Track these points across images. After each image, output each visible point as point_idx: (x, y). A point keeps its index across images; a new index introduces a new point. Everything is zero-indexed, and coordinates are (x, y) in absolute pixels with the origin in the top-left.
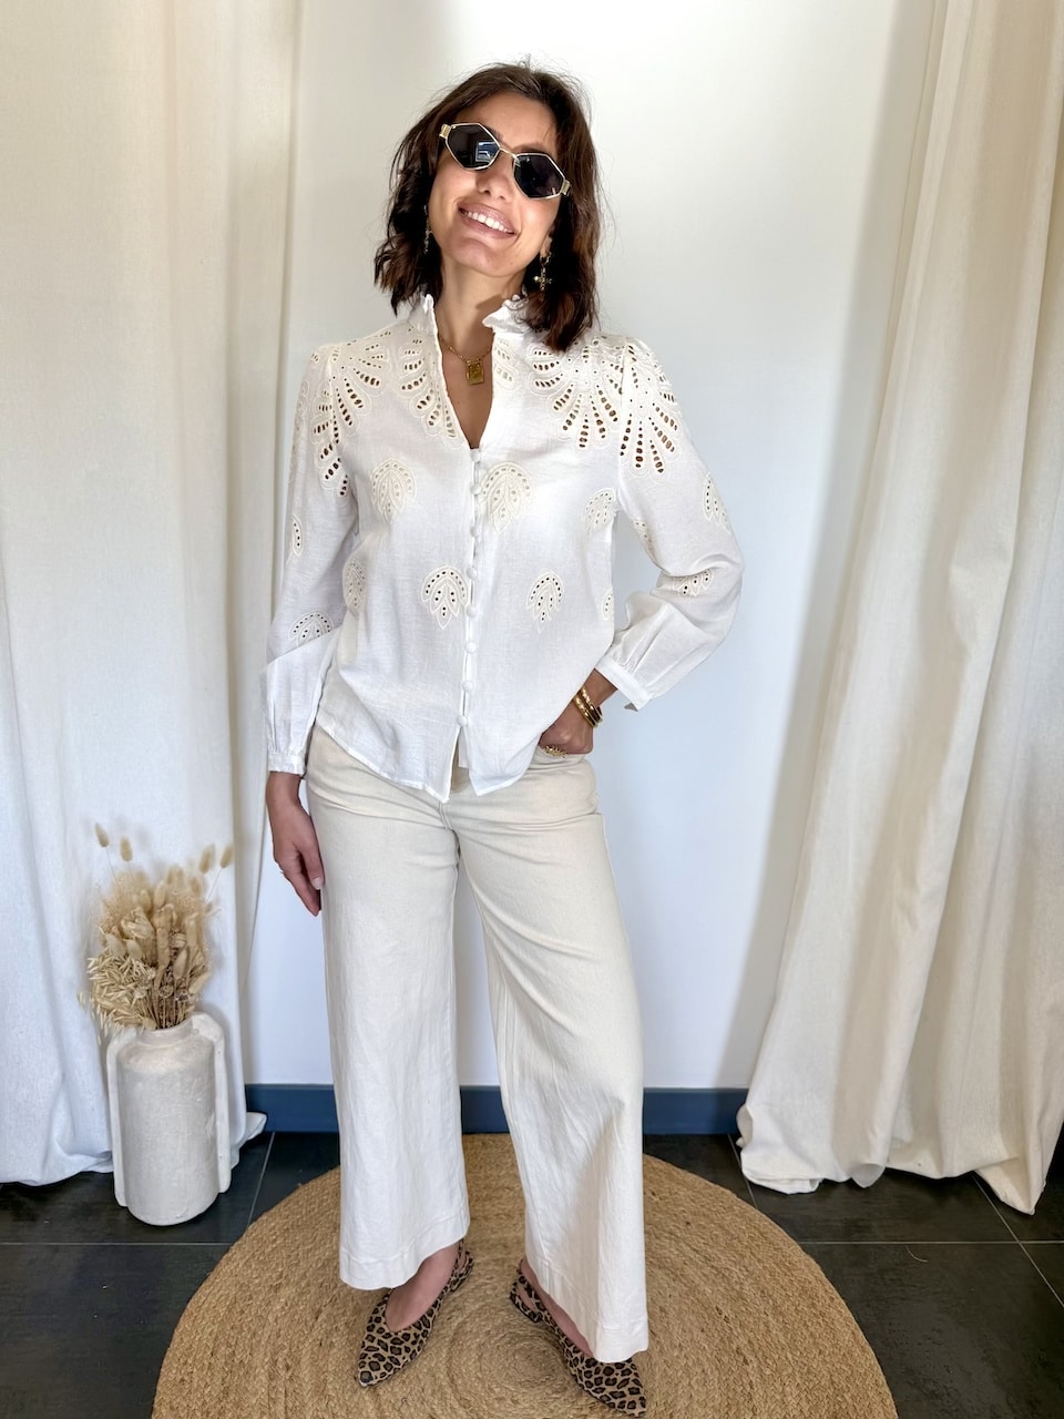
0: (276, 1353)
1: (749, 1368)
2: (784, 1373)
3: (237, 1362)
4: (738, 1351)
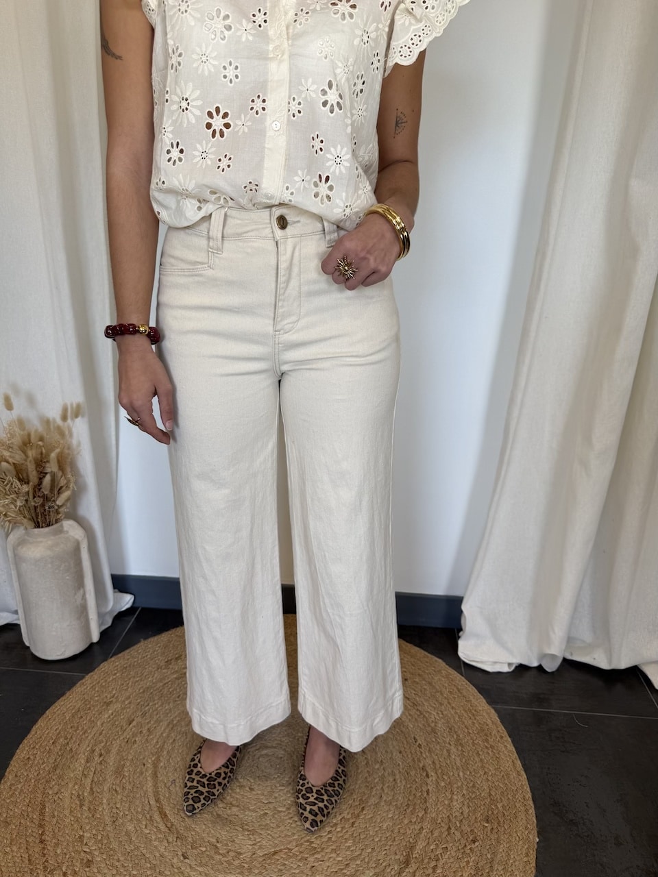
0: (95, 745)
1: (429, 781)
2: (455, 786)
3: (68, 749)
4: (423, 768)
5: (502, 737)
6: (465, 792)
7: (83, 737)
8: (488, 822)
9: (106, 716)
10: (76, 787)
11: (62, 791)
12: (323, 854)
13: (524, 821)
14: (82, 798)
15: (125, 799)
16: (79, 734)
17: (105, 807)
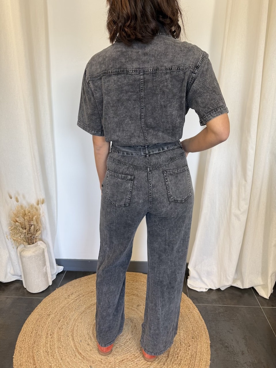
0: (48, 332)
3: (38, 334)
5: (194, 308)
6: (184, 329)
7: (43, 329)
8: (193, 339)
9: (49, 320)
10: (44, 348)
11: (39, 350)
12: (139, 358)
13: (205, 337)
14: (47, 352)
15: (64, 350)
16: (40, 328)
17: (57, 354)
